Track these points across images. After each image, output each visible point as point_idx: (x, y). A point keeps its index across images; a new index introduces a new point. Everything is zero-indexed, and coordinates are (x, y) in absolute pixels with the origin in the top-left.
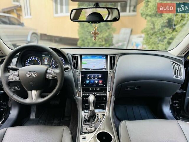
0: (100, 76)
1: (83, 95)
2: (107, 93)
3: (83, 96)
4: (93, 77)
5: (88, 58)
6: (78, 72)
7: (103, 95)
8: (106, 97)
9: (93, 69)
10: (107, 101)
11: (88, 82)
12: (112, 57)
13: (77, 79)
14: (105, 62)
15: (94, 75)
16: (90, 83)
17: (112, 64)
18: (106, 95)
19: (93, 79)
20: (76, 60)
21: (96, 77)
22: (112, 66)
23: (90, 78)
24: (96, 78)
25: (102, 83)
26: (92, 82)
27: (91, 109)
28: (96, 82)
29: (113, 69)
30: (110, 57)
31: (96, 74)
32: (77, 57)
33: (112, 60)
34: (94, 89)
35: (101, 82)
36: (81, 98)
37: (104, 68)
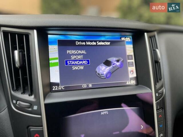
12: (151, 38)
17: (155, 61)
32: (27, 36)
33: (153, 49)
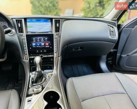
0: (46, 39)
1: (30, 57)
2: (54, 54)
3: (29, 59)
4: (39, 40)
5: (33, 22)
6: (23, 35)
7: (51, 56)
8: (53, 58)
9: (39, 33)
10: (54, 61)
11: (34, 44)
12: (57, 20)
13: (23, 42)
14: (51, 25)
15: (40, 37)
16: (36, 45)
17: (57, 27)
18: (52, 56)
19: (39, 41)
20: (20, 24)
21: (42, 39)
22: (57, 29)
23: (36, 41)
24: (42, 41)
25: (49, 45)
26: (39, 45)
27: (37, 70)
28: (43, 44)
29: (58, 32)
30: (55, 20)
31: (42, 37)
33: (57, 23)
34: (41, 51)
35: (47, 44)
36: (28, 61)
37: (50, 32)
